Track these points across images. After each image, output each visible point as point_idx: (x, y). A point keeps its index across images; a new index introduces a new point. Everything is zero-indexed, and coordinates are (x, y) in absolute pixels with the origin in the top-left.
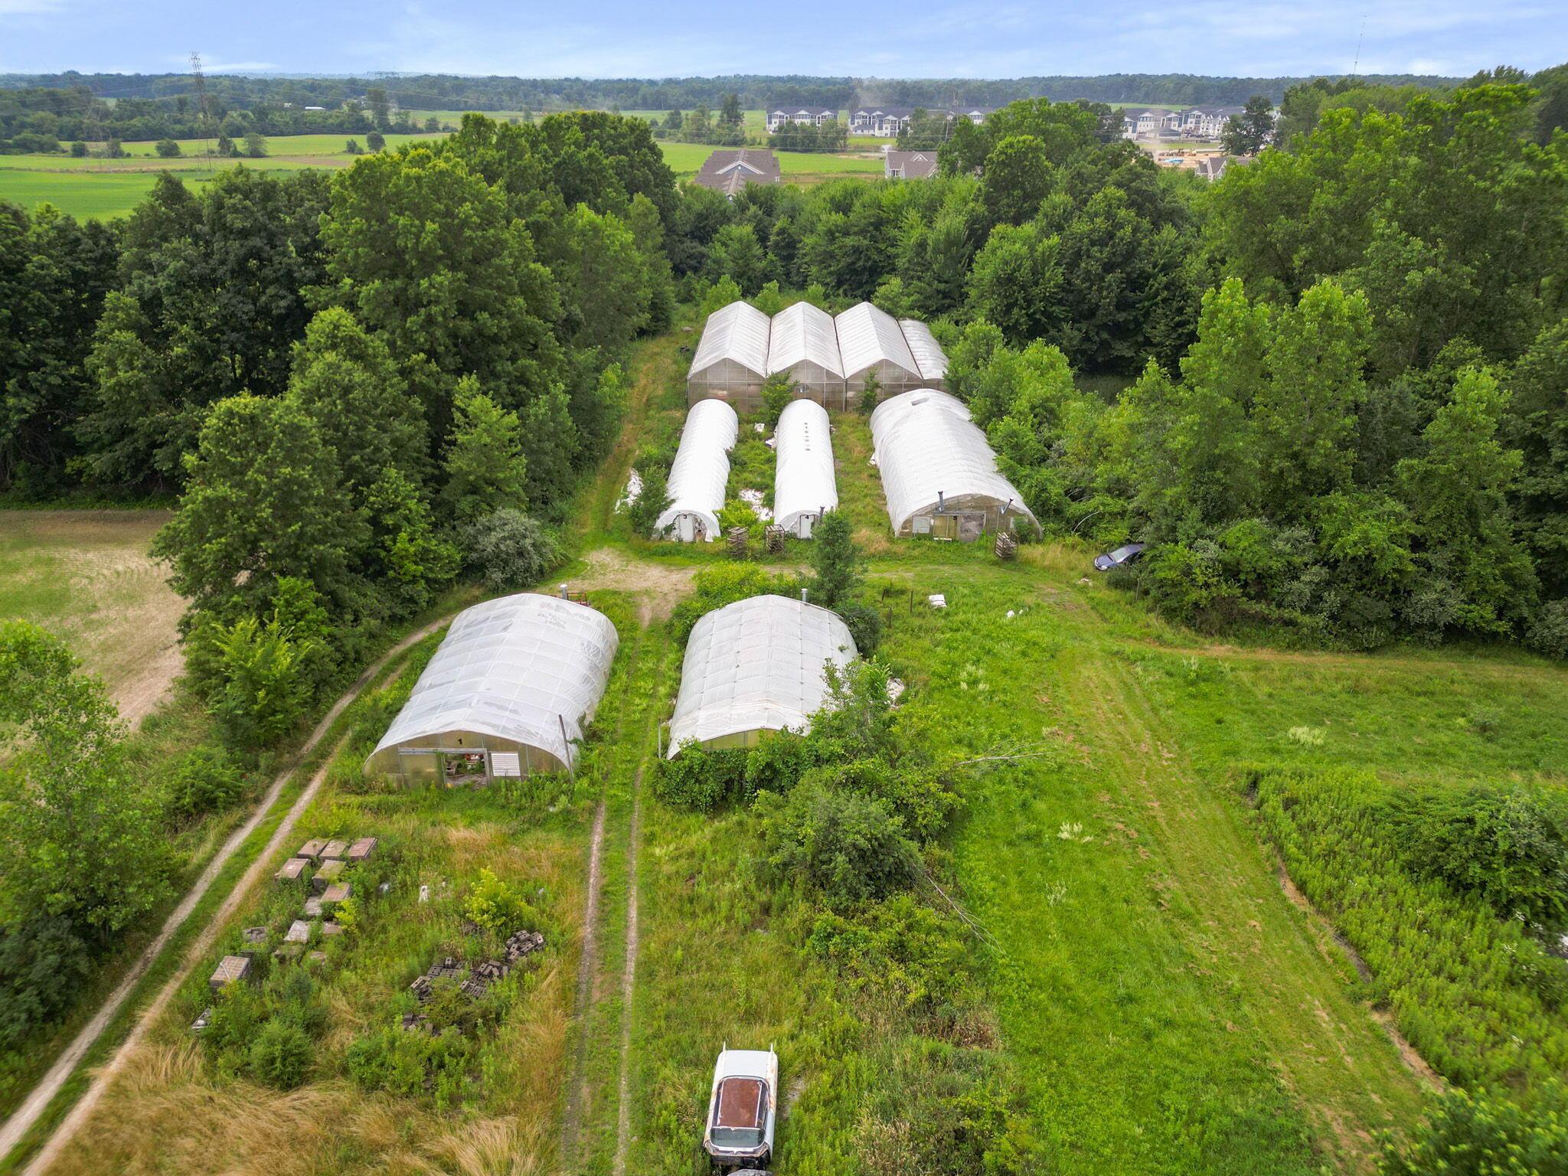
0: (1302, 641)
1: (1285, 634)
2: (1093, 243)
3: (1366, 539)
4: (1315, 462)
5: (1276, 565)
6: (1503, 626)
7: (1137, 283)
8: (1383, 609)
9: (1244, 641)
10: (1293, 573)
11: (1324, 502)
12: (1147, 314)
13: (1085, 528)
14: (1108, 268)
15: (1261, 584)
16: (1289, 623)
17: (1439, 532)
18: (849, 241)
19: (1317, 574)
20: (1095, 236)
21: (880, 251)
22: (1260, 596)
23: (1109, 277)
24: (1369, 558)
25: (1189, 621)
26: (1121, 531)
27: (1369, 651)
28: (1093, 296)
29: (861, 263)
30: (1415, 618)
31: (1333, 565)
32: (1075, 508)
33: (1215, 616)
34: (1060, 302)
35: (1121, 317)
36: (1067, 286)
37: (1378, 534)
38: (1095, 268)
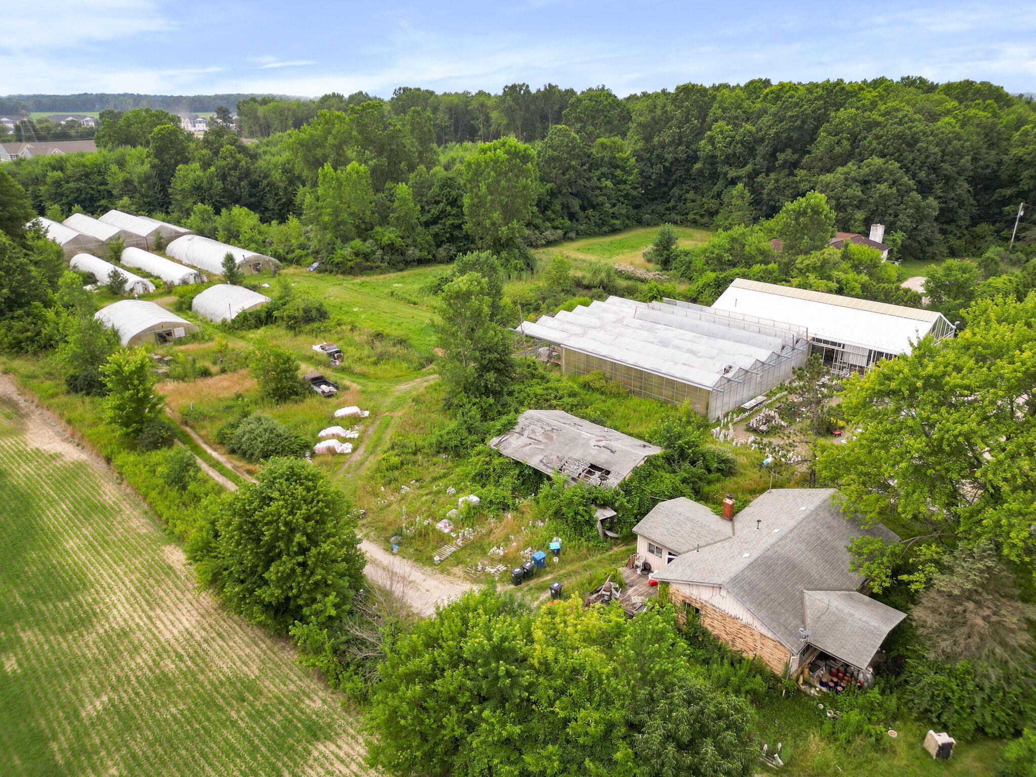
0: (383, 272)
1: (378, 271)
2: (230, 169)
3: (390, 238)
4: (367, 220)
5: (369, 250)
6: (430, 257)
7: (254, 185)
8: (400, 258)
9: (368, 275)
10: (373, 253)
11: (374, 231)
12: (262, 198)
13: (297, 262)
14: (240, 179)
15: (366, 257)
16: (377, 267)
17: (407, 234)
18: (72, 185)
19: (379, 252)
20: (230, 166)
21: (93, 189)
22: (367, 260)
23: (242, 183)
24: (393, 244)
25: (350, 273)
26: (311, 259)
27: (401, 270)
28: (238, 191)
29: (83, 196)
30: (409, 259)
31: (383, 249)
32: (289, 256)
33: (357, 270)
34: (223, 197)
35: (253, 200)
36: (224, 189)
37: (392, 236)
38: (236, 180)
